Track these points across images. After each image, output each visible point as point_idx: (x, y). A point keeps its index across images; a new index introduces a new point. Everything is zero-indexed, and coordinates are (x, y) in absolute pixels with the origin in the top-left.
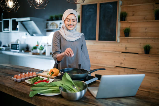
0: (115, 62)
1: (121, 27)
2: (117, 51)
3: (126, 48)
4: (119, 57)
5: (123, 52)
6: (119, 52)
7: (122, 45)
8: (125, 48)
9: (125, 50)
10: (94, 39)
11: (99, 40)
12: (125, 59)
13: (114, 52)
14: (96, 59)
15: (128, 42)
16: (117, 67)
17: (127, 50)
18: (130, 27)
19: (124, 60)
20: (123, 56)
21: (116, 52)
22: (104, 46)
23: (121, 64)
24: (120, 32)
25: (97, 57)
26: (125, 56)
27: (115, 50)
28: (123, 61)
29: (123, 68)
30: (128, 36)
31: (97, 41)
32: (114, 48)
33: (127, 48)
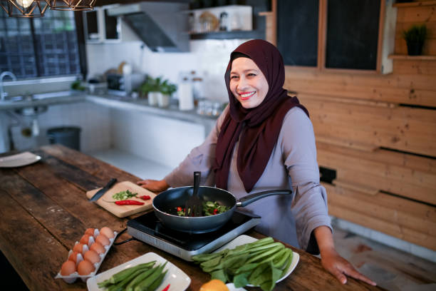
0: (375, 133)
1: (397, 23)
2: (382, 102)
3: (412, 91)
4: (389, 118)
5: (402, 105)
6: (389, 103)
7: (398, 80)
8: (408, 91)
9: (410, 98)
10: (313, 63)
11: (328, 65)
12: (407, 126)
13: (372, 104)
14: (322, 122)
15: (419, 73)
16: (382, 148)
17: (415, 97)
18: (428, 20)
19: (405, 130)
20: (401, 118)
21: (380, 104)
22: (345, 84)
23: (395, 140)
24: (396, 39)
25: (325, 116)
26: (409, 116)
27: (377, 97)
28: (402, 132)
29: (402, 155)
30: (420, 53)
31: (321, 69)
32: (375, 91)
33: (416, 93)
